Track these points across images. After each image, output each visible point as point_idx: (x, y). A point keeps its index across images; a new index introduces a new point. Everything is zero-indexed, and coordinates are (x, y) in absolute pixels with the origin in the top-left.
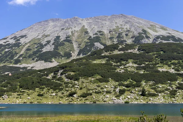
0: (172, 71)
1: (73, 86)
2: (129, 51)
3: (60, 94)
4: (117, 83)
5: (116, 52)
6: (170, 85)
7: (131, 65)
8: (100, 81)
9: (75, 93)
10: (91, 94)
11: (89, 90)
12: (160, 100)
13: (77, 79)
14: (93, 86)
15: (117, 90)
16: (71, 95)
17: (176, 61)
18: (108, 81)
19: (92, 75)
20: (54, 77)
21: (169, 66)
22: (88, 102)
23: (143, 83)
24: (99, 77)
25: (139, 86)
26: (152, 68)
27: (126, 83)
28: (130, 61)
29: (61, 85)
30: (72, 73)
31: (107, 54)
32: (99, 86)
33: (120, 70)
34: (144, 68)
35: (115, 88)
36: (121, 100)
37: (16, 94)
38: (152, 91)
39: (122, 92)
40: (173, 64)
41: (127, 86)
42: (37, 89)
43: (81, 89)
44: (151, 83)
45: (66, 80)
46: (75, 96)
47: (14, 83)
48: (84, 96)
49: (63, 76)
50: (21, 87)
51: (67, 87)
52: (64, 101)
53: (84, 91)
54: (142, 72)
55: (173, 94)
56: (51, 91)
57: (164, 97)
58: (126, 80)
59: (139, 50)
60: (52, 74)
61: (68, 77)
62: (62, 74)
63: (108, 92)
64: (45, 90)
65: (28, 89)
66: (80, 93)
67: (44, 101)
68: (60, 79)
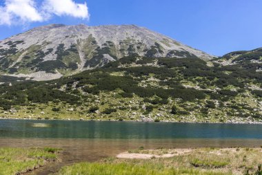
0: (198, 88)
1: (93, 101)
2: (148, 64)
3: (78, 109)
4: (142, 99)
5: (134, 65)
6: (199, 103)
7: (153, 80)
8: (123, 95)
9: (97, 109)
10: (115, 111)
11: (112, 105)
12: (192, 119)
13: (97, 93)
14: (116, 101)
15: (144, 106)
16: (93, 110)
17: (201, 78)
18: (132, 96)
19: (113, 89)
20: (68, 90)
21: (194, 82)
22: (113, 120)
23: (170, 100)
24: (121, 91)
25: (166, 103)
26: (177, 84)
27: (151, 99)
28: (151, 75)
29: (79, 99)
30: (91, 86)
31: (124, 66)
32: (122, 102)
33: (142, 84)
34: (167, 83)
35: (141, 104)
36: (150, 118)
37: (25, 107)
38: (182, 109)
39: (149, 109)
40: (198, 80)
41: (154, 103)
42: (50, 103)
43: (103, 104)
44: (178, 100)
45: (83, 93)
46: (97, 111)
47: (21, 95)
48: (108, 112)
49: (80, 89)
50: (29, 99)
51: (85, 101)
52: (86, 118)
53: (107, 106)
54: (166, 88)
55: (204, 112)
56: (68, 105)
57: (196, 116)
58: (151, 96)
59: (159, 63)
60: (65, 86)
61: (86, 90)
62: (77, 86)
63: (134, 109)
64: (60, 104)
65: (39, 101)
66: (102, 108)
67: (62, 117)
68: (76, 92)
